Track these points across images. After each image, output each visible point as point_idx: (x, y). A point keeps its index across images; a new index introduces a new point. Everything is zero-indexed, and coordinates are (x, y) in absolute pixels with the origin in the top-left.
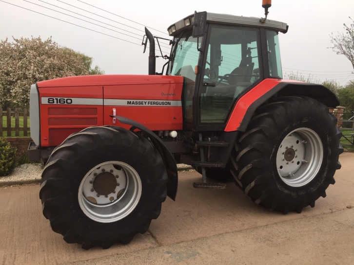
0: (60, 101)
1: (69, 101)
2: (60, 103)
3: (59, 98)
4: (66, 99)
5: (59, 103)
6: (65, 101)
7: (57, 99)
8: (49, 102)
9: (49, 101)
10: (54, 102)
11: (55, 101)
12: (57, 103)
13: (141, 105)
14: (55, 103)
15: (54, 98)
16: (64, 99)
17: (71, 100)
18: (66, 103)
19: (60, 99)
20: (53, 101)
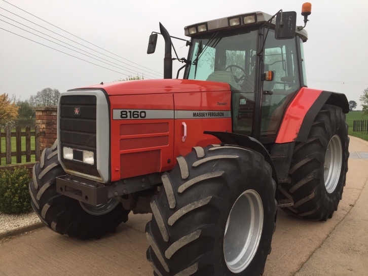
0: (133, 115)
1: (143, 115)
2: (134, 117)
3: (132, 111)
4: (140, 111)
5: (132, 118)
6: (139, 114)
7: (130, 112)
8: (121, 117)
9: (122, 114)
10: (127, 117)
11: (129, 114)
12: (131, 117)
13: (203, 117)
14: (129, 118)
15: (128, 111)
16: (138, 112)
17: (145, 112)
18: (139, 118)
19: (134, 112)
20: (126, 114)
